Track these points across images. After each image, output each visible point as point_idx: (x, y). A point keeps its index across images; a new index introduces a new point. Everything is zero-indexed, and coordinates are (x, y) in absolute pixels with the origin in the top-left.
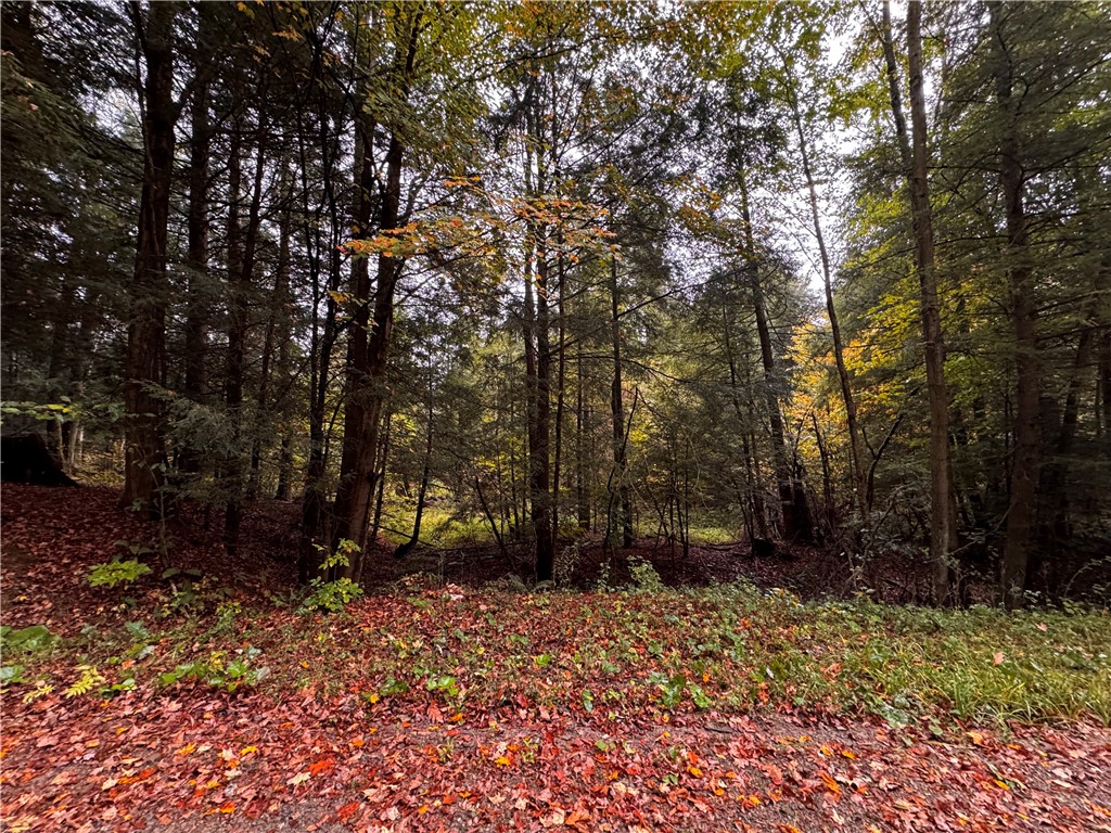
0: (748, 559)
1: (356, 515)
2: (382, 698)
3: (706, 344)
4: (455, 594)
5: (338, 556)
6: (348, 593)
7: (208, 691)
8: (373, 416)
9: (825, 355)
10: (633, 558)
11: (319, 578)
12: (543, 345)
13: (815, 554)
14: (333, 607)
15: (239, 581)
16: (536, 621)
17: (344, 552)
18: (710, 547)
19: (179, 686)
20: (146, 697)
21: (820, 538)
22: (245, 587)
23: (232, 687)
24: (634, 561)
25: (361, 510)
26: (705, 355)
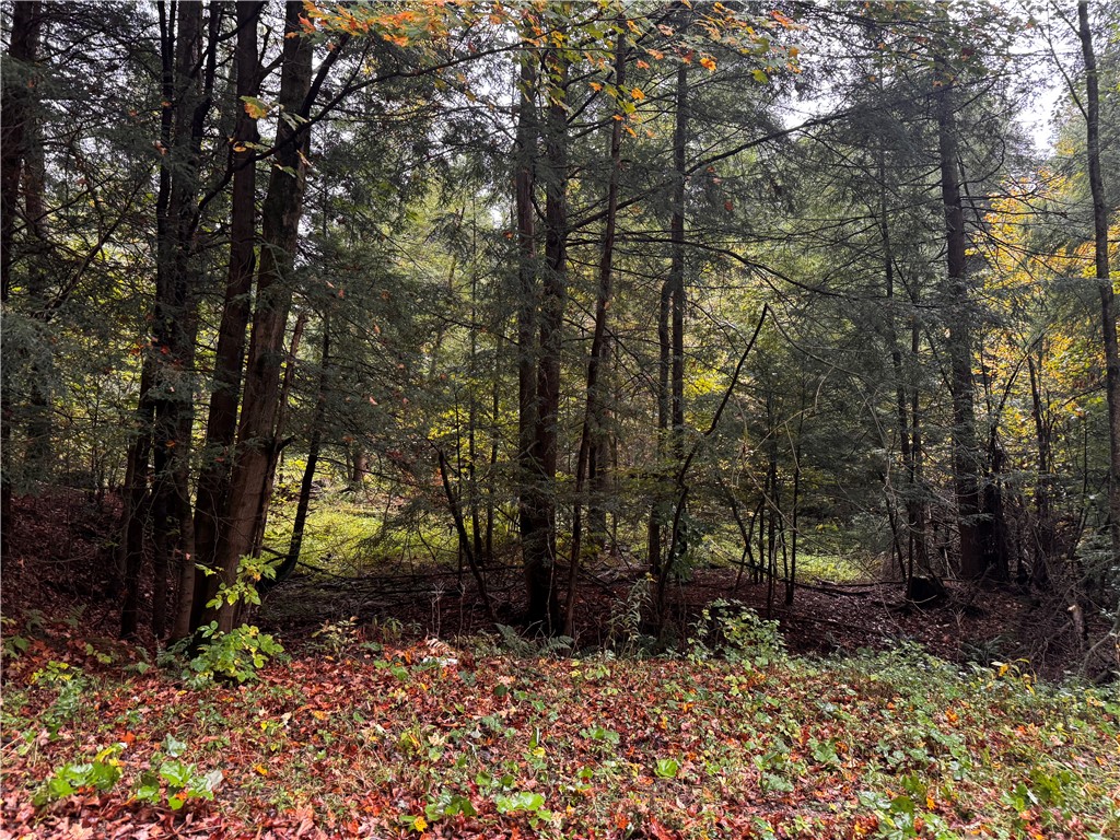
0: (903, 611)
1: (242, 514)
2: (431, 825)
3: (843, 222)
4: (442, 655)
5: (240, 586)
6: (259, 651)
7: (126, 808)
8: (274, 332)
9: (1052, 254)
10: (724, 603)
11: (214, 624)
12: (555, 206)
13: (1014, 606)
14: (242, 676)
15: (34, 626)
16: (600, 705)
17: (248, 579)
18: (825, 588)
19: (76, 800)
20: (22, 816)
21: (1022, 577)
22: (47, 636)
23: (175, 803)
24: (727, 608)
25: (251, 504)
26: (840, 241)
